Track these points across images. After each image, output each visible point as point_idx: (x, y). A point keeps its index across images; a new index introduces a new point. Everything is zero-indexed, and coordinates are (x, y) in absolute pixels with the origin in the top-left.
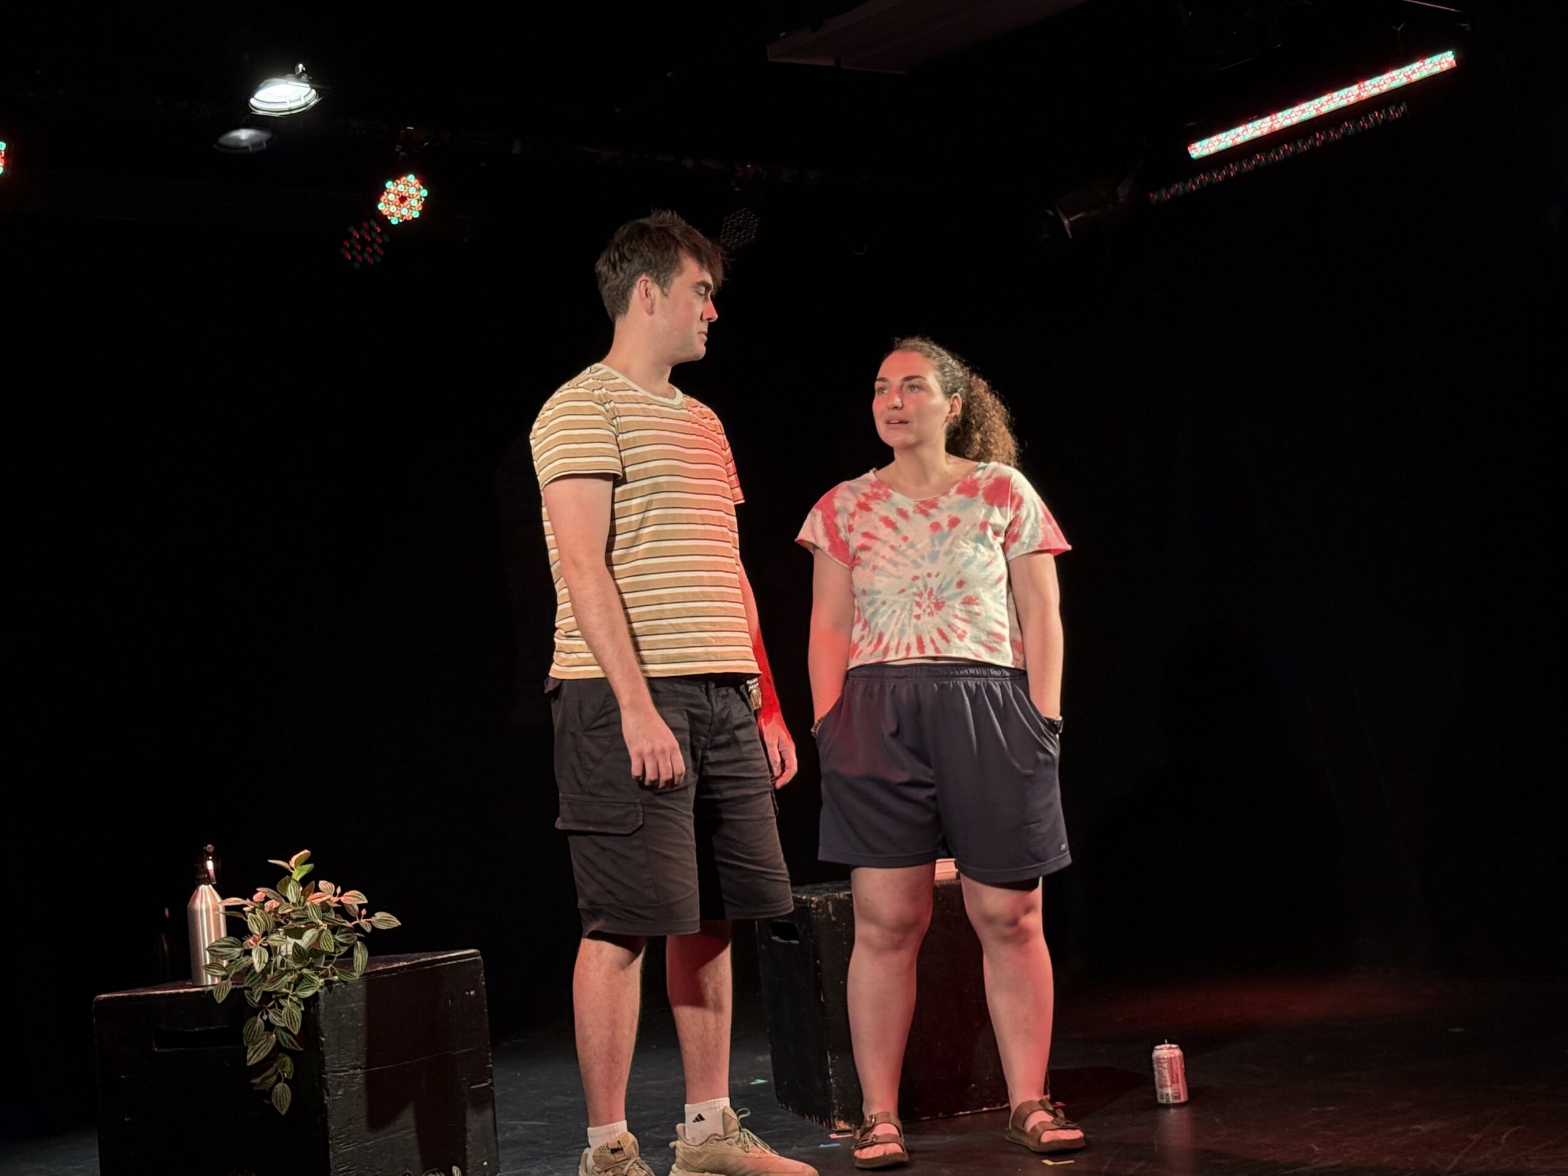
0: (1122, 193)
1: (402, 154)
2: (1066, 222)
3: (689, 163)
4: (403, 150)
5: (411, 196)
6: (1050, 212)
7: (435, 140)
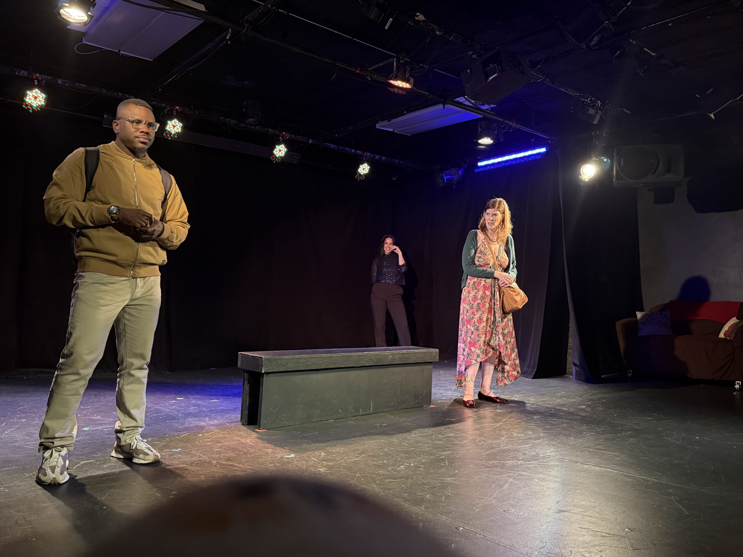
0: (460, 172)
1: (281, 139)
2: (445, 178)
3: (353, 151)
4: (282, 138)
5: (282, 150)
6: (441, 175)
7: (291, 136)
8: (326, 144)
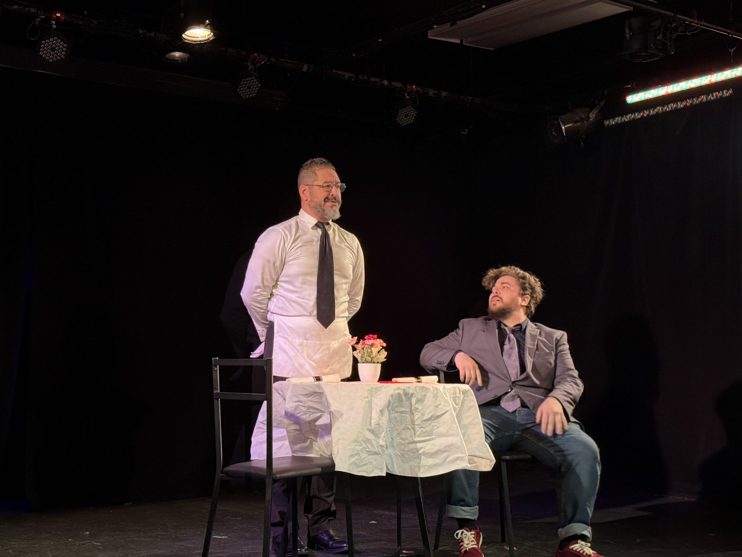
0: (592, 116)
2: (563, 128)
4: (252, 65)
6: (556, 122)
7: (267, 61)
8: (334, 71)
